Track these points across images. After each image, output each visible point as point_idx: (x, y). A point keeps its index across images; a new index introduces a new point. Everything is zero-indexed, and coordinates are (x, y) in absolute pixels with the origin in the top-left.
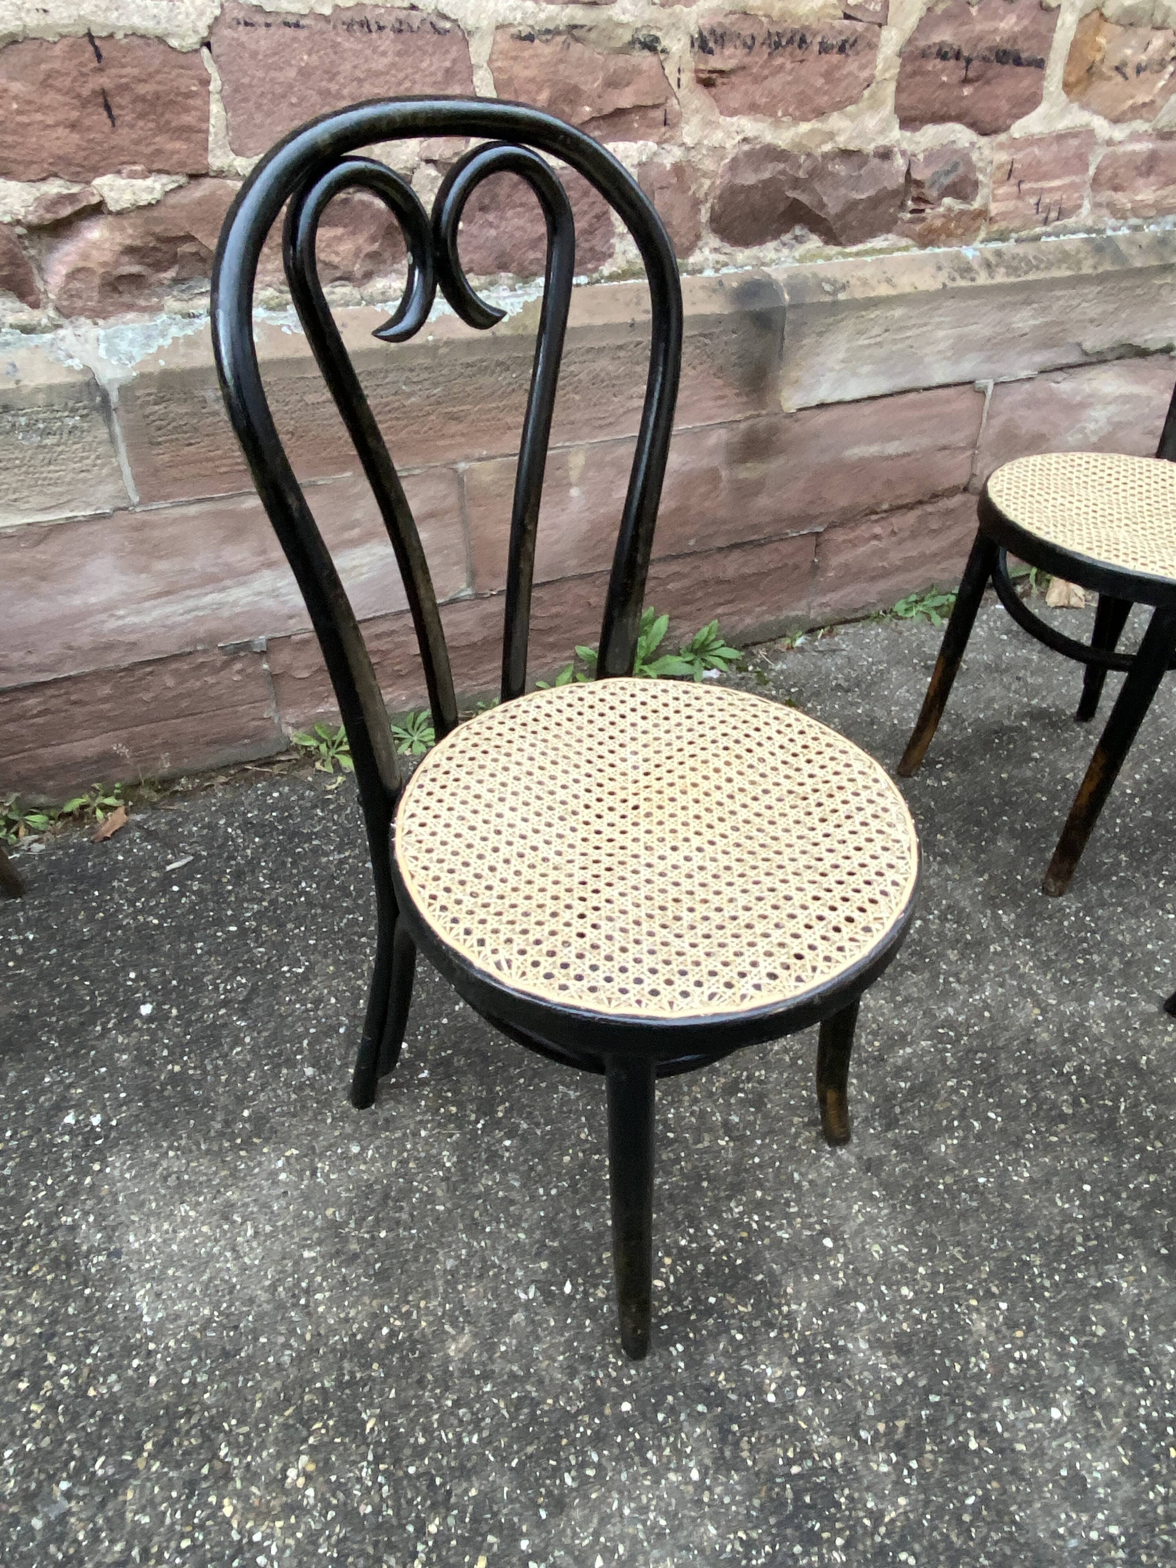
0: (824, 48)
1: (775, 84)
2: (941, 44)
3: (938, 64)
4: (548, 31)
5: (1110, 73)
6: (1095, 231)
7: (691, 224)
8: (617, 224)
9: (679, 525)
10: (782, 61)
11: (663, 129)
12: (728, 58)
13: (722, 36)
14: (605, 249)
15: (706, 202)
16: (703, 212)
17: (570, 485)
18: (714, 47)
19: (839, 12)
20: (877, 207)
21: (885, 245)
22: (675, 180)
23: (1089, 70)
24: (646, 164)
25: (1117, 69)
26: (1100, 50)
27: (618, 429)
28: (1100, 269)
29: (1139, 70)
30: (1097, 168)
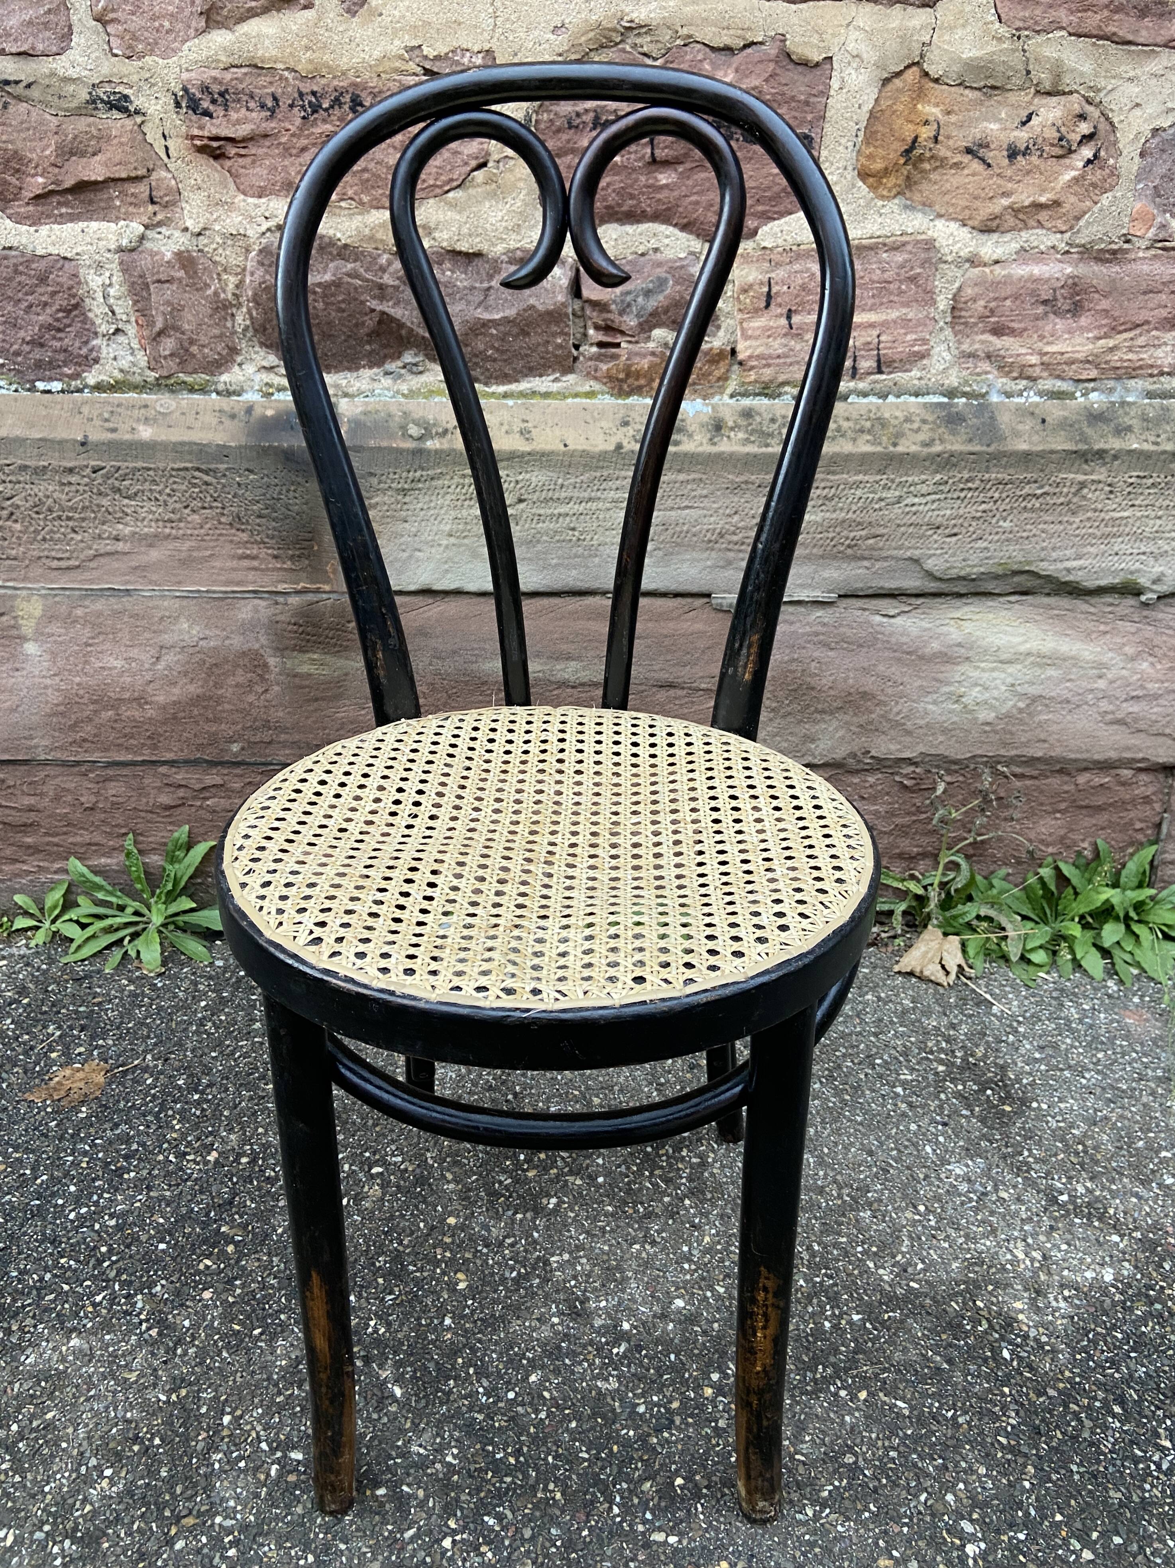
5: (958, 158)
6: (965, 394)
7: (216, 332)
8: (98, 321)
9: (208, 720)
10: (328, 127)
11: (151, 208)
12: (238, 122)
13: (221, 94)
14: (84, 351)
15: (239, 306)
16: (239, 319)
17: (24, 639)
18: (212, 108)
19: (412, 66)
20: (528, 334)
21: (555, 387)
22: (181, 274)
23: (908, 152)
24: (133, 250)
25: (969, 151)
26: (926, 123)
27: (87, 575)
28: (937, 448)
29: (1013, 153)
30: (954, 299)
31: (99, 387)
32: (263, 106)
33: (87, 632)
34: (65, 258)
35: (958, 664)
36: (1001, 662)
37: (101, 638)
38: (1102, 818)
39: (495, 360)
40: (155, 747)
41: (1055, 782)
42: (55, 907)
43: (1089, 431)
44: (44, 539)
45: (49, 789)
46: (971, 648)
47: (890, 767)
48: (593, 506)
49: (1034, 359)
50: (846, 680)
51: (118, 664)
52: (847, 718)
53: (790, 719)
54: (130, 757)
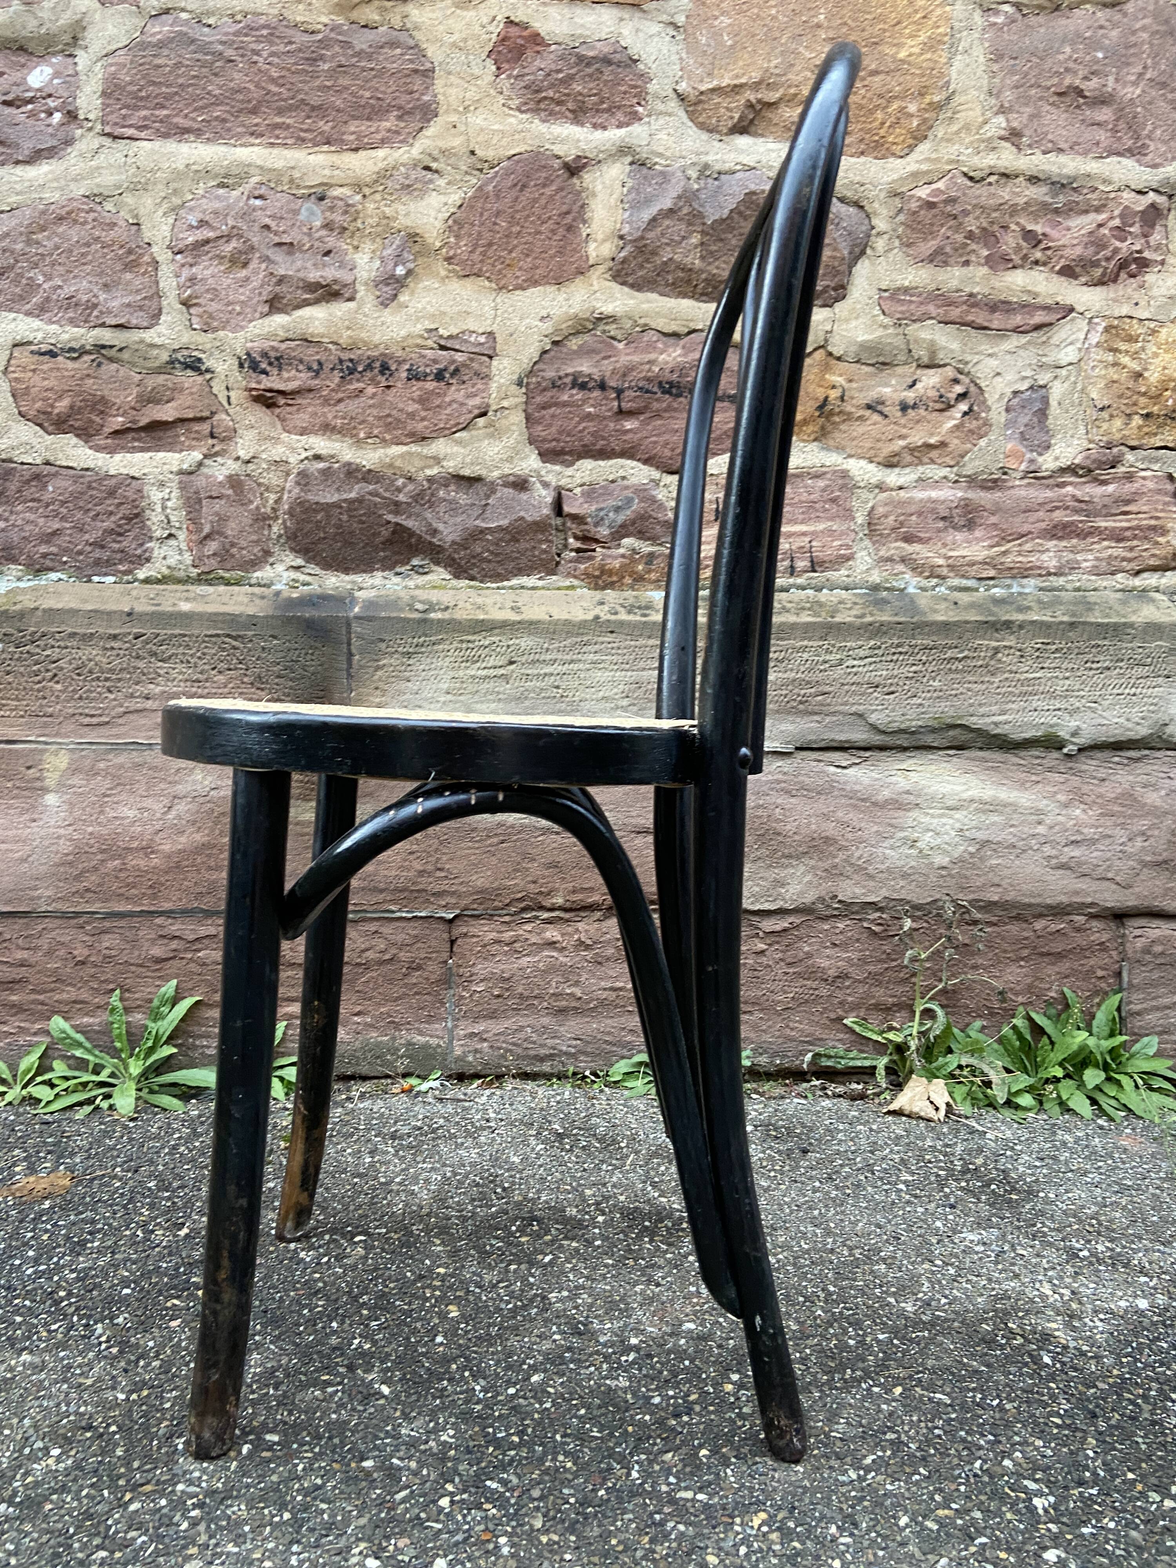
0: (414, 376)
1: (352, 406)
2: (575, 376)
3: (579, 395)
4: (72, 350)
5: (861, 413)
6: (887, 589)
7: (254, 537)
8: (154, 528)
9: (210, 868)
10: (361, 385)
11: (210, 441)
12: (289, 379)
13: (277, 359)
14: (139, 552)
15: (277, 518)
16: (275, 529)
17: (45, 790)
18: (268, 369)
19: (430, 343)
20: (518, 541)
21: (540, 583)
22: (230, 492)
23: (821, 407)
24: (191, 473)
25: (869, 407)
26: (834, 387)
27: (114, 731)
28: (869, 619)
29: (904, 407)
30: (870, 514)
31: (147, 581)
32: (310, 369)
33: (107, 784)
34: (133, 478)
35: (909, 810)
36: (948, 808)
37: (119, 788)
38: (1065, 966)
39: (490, 561)
40: (154, 896)
41: (1014, 929)
42: (29, 1070)
43: (995, 609)
44: (81, 698)
45: (44, 943)
46: (919, 796)
47: (857, 913)
48: (575, 667)
49: (941, 562)
50: (809, 824)
51: (131, 814)
52: (812, 862)
53: (760, 863)
54: (129, 907)
